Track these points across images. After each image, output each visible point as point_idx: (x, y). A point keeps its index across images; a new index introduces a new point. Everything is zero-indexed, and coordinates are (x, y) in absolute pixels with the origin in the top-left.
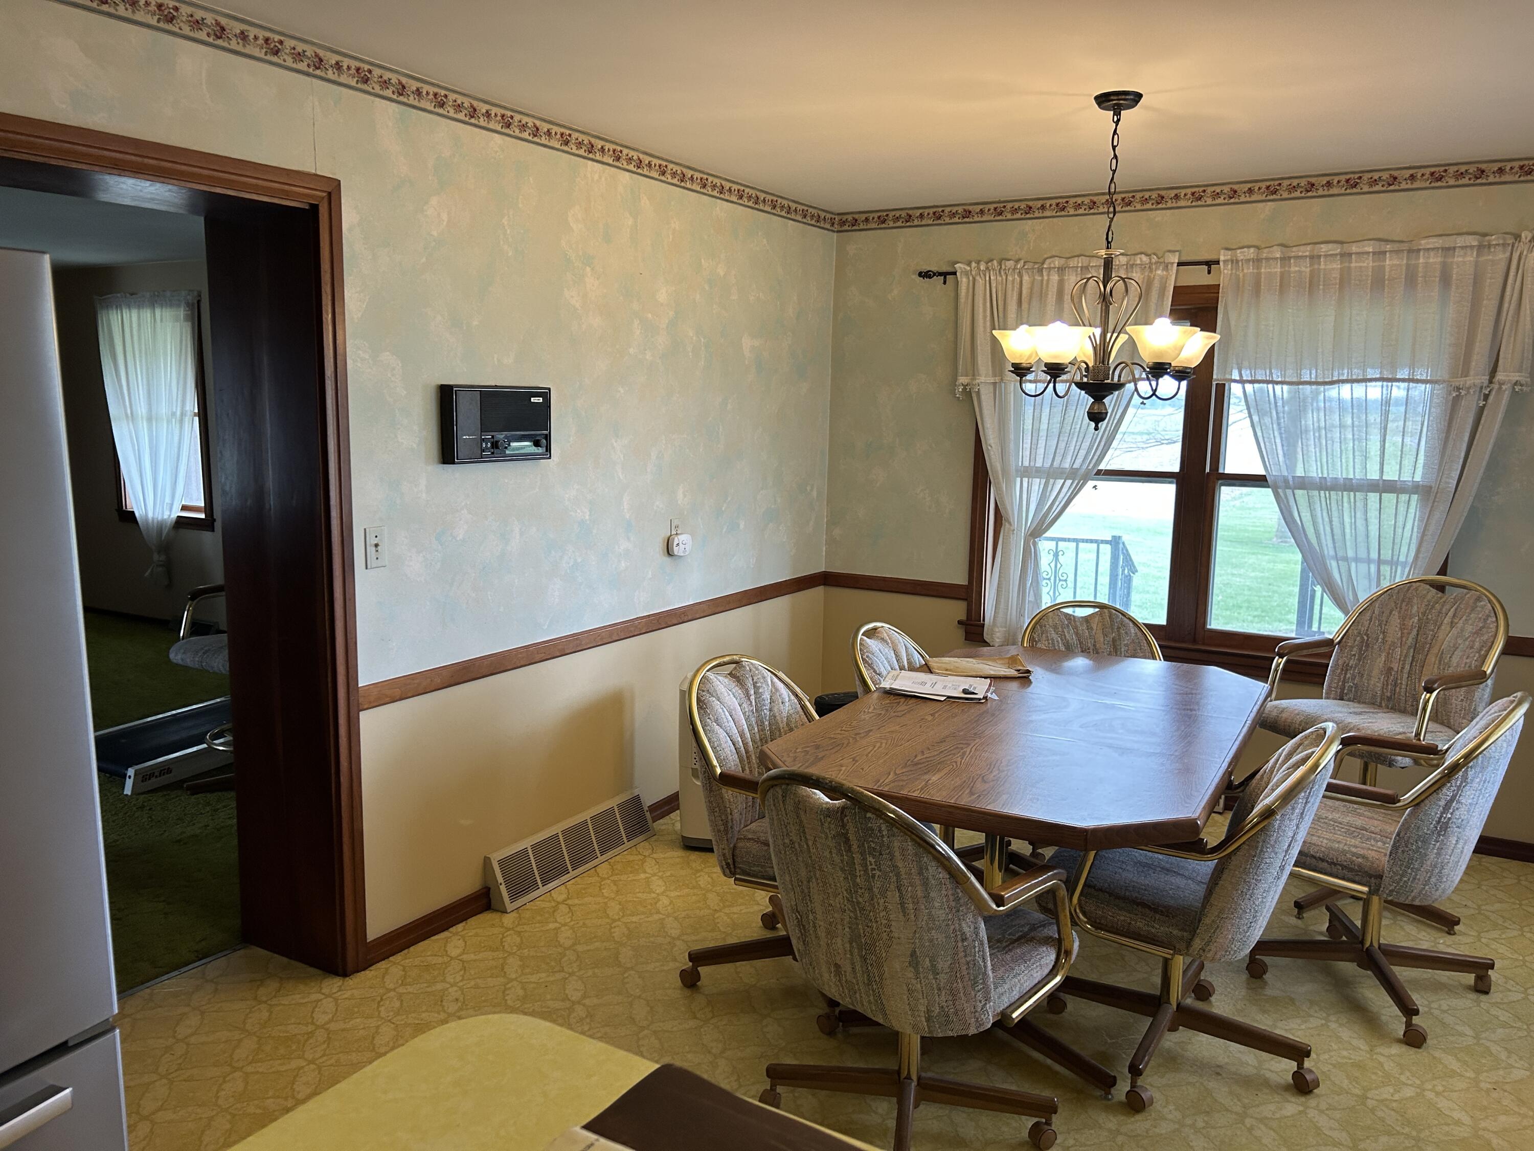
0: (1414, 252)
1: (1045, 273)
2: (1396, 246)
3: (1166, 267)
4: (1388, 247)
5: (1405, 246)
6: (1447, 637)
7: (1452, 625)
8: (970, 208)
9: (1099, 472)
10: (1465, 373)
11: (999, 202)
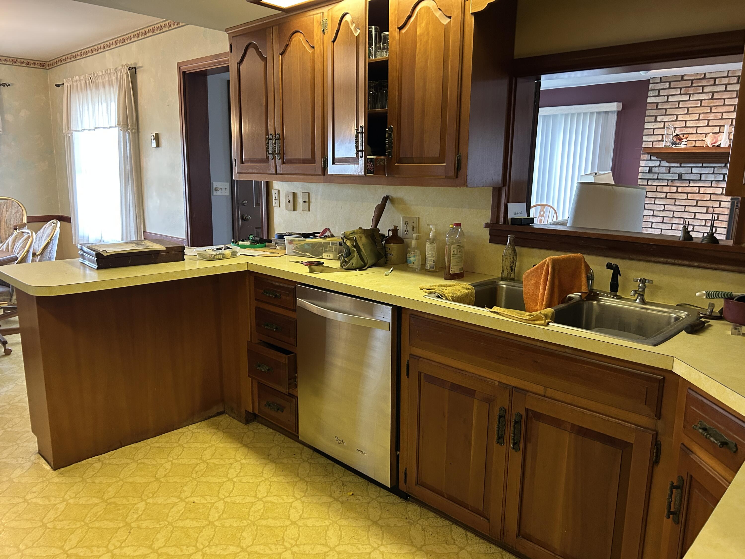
7: (7, 211)
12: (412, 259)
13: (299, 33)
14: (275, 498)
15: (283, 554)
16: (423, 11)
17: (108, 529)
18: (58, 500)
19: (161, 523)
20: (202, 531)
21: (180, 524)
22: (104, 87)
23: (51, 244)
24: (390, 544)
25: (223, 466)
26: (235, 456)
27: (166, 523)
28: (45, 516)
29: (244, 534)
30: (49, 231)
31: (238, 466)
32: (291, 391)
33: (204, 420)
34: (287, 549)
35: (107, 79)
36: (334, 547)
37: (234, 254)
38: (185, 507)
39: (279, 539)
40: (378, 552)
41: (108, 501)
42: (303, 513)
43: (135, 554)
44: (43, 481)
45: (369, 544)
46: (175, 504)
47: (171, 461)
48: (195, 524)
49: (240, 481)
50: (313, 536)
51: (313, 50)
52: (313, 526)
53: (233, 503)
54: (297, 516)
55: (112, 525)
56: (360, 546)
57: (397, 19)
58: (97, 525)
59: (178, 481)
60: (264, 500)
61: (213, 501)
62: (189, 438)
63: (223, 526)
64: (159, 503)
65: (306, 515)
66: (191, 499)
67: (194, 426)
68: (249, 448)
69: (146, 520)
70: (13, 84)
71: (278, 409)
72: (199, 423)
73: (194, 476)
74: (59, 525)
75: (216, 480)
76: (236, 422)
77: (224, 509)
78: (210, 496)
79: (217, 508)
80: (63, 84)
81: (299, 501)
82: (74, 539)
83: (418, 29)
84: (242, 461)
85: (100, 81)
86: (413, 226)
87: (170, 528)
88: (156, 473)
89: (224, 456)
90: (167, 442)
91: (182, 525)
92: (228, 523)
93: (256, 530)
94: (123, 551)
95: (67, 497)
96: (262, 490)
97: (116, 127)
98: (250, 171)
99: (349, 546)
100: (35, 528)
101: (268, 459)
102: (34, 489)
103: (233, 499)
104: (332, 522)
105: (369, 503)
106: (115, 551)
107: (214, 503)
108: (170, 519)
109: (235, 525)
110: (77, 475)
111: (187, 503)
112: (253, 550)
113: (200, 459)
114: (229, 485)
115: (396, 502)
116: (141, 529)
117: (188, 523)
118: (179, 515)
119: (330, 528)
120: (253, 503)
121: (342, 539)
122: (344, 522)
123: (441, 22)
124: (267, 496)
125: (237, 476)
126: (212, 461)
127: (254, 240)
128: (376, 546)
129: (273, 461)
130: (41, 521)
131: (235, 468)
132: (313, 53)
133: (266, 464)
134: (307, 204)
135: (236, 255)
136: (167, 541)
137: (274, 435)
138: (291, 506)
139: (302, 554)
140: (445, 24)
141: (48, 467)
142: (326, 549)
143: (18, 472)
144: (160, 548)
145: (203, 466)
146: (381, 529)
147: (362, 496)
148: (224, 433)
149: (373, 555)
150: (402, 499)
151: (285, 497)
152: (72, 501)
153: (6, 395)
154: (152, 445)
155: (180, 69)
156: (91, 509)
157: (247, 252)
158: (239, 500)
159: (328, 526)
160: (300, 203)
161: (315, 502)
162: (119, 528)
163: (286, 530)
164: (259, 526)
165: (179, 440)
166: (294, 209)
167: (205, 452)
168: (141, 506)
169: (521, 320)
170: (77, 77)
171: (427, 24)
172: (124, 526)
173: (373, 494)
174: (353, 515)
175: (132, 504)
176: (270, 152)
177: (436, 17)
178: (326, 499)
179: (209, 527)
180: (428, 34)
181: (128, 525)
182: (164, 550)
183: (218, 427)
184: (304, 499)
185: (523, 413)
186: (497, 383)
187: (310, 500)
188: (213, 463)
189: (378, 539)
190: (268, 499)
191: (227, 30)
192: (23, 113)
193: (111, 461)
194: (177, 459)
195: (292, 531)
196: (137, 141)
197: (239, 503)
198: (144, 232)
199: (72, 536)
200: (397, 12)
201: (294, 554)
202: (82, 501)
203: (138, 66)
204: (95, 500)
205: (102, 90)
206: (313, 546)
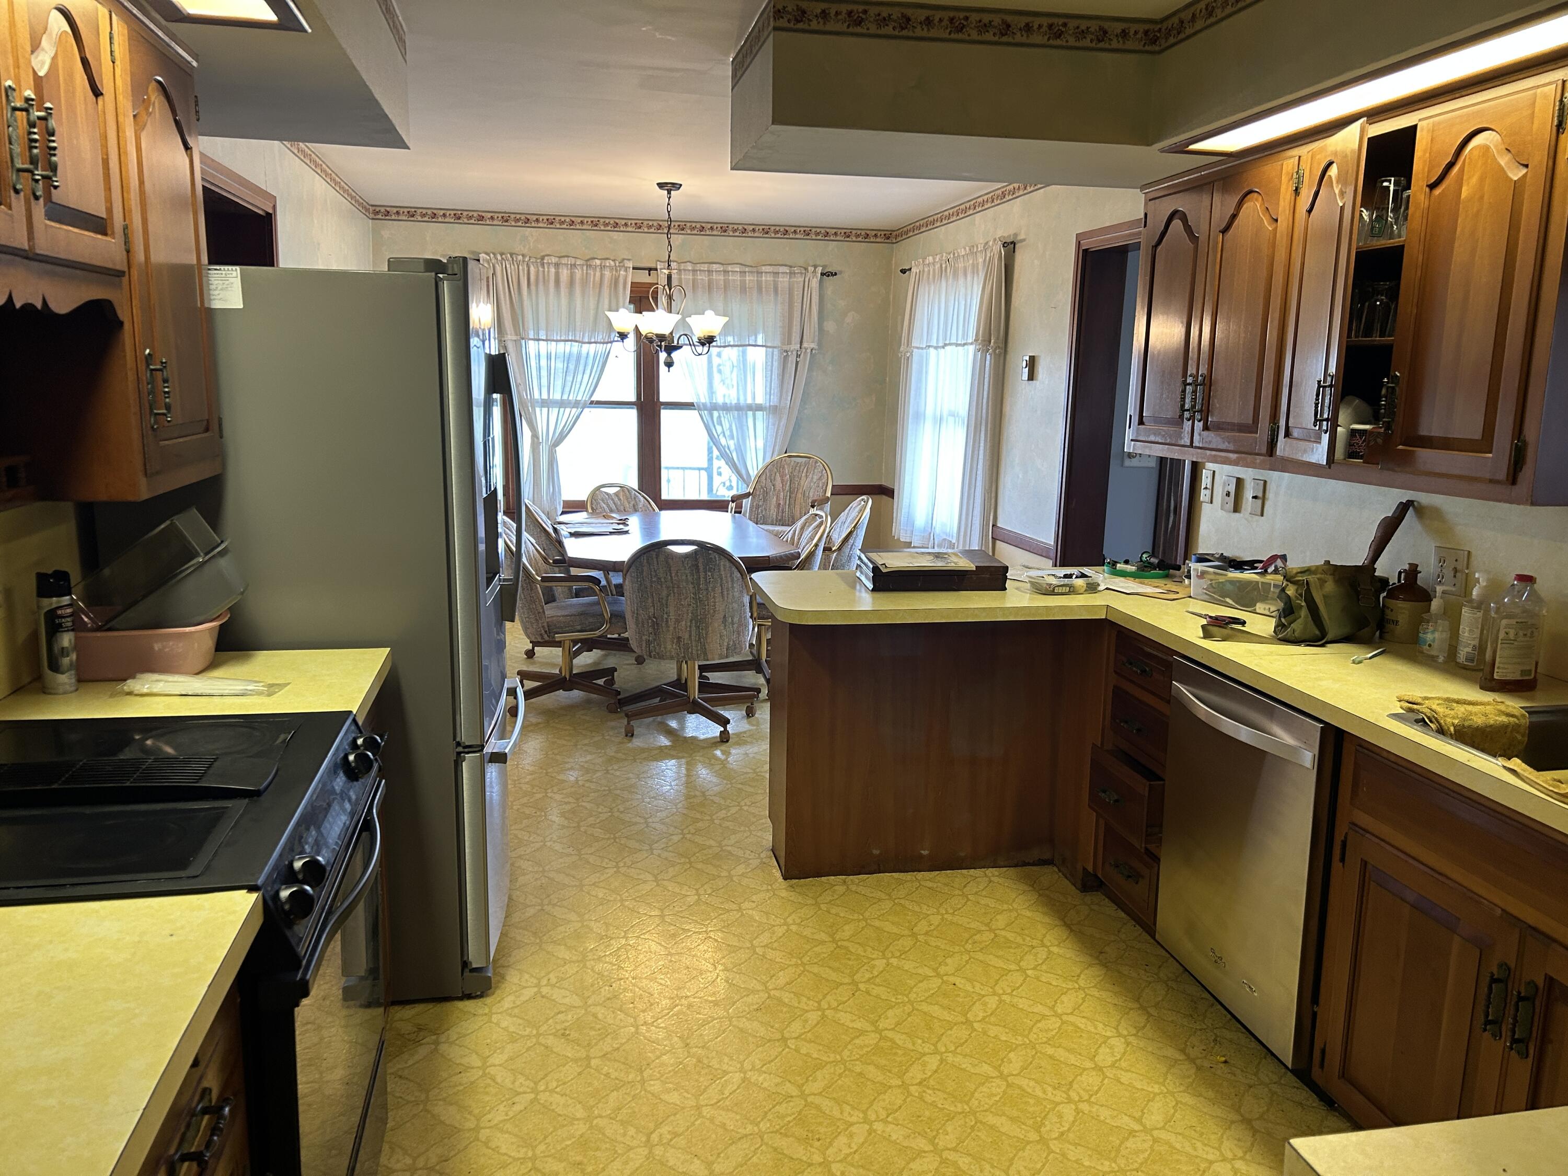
0: (760, 273)
1: (546, 266)
2: (751, 269)
3: (626, 269)
4: (747, 269)
5: (755, 270)
6: (805, 483)
7: (807, 476)
8: (483, 214)
9: (592, 402)
10: (789, 343)
11: (505, 213)
12: (1429, 637)
13: (1256, 194)
14: (1084, 1020)
15: (1062, 1106)
16: (1476, 153)
17: (827, 980)
18: (778, 921)
19: (899, 997)
20: (951, 1029)
21: (925, 1007)
22: (965, 275)
23: (854, 536)
24: (1259, 1164)
25: (1019, 946)
26: (1044, 936)
27: (907, 1000)
28: (757, 937)
29: (1012, 1055)
30: (854, 513)
31: (1042, 953)
32: (1152, 847)
33: (1016, 866)
34: (1070, 1100)
35: (971, 262)
36: (1152, 1130)
37: (1092, 588)
38: (939, 988)
39: (1063, 1083)
40: (1229, 1166)
41: (839, 943)
42: (1120, 1059)
43: (851, 1026)
44: (768, 890)
45: (1219, 1149)
46: (927, 978)
47: (942, 915)
48: (946, 1015)
49: (1038, 978)
50: (1123, 1099)
51: (1274, 225)
52: (1130, 1085)
53: (1013, 1006)
54: (1110, 1060)
55: (833, 976)
56: (1199, 1145)
57: (1426, 169)
58: (815, 969)
59: (942, 947)
60: (1065, 1018)
61: (983, 993)
62: (981, 887)
63: (985, 1033)
64: (906, 968)
65: (1124, 1064)
66: (952, 979)
67: (995, 871)
68: (1072, 930)
69: (879, 985)
70: (841, 272)
71: (1129, 877)
72: (1005, 869)
73: (968, 947)
74: (771, 954)
75: (1000, 964)
76: (1066, 882)
77: (996, 1009)
78: (982, 984)
79: (985, 1004)
80: (910, 269)
81: (1123, 1040)
82: (782, 978)
83: (1464, 189)
84: (1052, 949)
85: (961, 265)
86: (1455, 568)
87: (908, 1008)
88: (916, 925)
89: (1026, 932)
90: (946, 885)
91: (926, 1010)
92: (993, 1031)
93: (1033, 1057)
94: (838, 1015)
95: (790, 920)
96: (1067, 1003)
97: (972, 344)
98: (1152, 438)
99: (1180, 1137)
100: (741, 948)
101: (1097, 958)
102: (754, 898)
103: (1015, 1000)
104: (1165, 1090)
105: (1251, 1087)
106: (827, 1012)
107: (984, 996)
108: (913, 996)
109: (1004, 1038)
110: (811, 895)
111: (943, 982)
112: (1016, 1082)
113: (987, 925)
114: (1017, 978)
115: (1308, 1103)
116: (870, 995)
117: (936, 1010)
118: (927, 995)
119: (1157, 1098)
120: (1044, 1017)
121: (1172, 1123)
122: (1187, 1099)
123: (1508, 177)
124: (1072, 1013)
125: (1034, 969)
126: (1003, 933)
127: (1149, 563)
128: (1229, 1155)
129: (1105, 965)
130: (751, 942)
131: (1036, 955)
132: (1275, 229)
133: (1090, 965)
134: (1259, 502)
135: (1096, 589)
136: (898, 1024)
137: (1125, 924)
138: (1105, 1042)
139: (1093, 1117)
140: (1516, 178)
141: (778, 874)
142: (1137, 1127)
143: (741, 869)
144: (886, 1029)
145: (987, 936)
146: (1254, 1135)
147: (1242, 1071)
148: (1040, 895)
149: (1217, 1167)
150: (1322, 1103)
151: (1100, 1026)
152: (794, 928)
153: (754, 757)
154: (922, 883)
155: (1079, 244)
156: (816, 946)
157: (1122, 584)
158: (1023, 1004)
159: (1155, 1094)
160: (1247, 499)
161: (1150, 1049)
162: (841, 984)
163: (1081, 1074)
164: (1041, 1053)
165: (965, 887)
166: (1236, 509)
167: (998, 917)
168: (880, 964)
169: (1551, 793)
170: (931, 258)
171: (1482, 179)
172: (849, 984)
173: (1267, 1075)
174: (1211, 1094)
175: (868, 958)
176: (1187, 407)
177: (1500, 165)
178: (1171, 1052)
179: (964, 1027)
180: (1482, 198)
181: (854, 983)
182: (890, 1034)
183: (1033, 884)
184: (1131, 1039)
185: (1540, 982)
186: (1499, 911)
187: (1142, 1044)
188: (1005, 937)
189: (1240, 1147)
190: (1071, 1018)
191: (1142, 188)
192: (851, 318)
193: (860, 889)
194: (953, 914)
195: (1091, 1079)
196: (1001, 367)
197: (1022, 1009)
198: (993, 526)
199: (781, 973)
200: (1428, 155)
201: (1078, 1113)
202: (807, 932)
203: (1019, 238)
204: (823, 936)
205: (961, 280)
206: (1115, 1113)
